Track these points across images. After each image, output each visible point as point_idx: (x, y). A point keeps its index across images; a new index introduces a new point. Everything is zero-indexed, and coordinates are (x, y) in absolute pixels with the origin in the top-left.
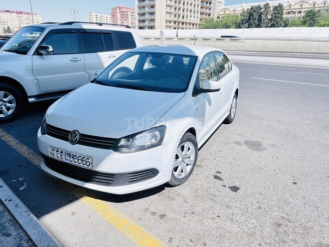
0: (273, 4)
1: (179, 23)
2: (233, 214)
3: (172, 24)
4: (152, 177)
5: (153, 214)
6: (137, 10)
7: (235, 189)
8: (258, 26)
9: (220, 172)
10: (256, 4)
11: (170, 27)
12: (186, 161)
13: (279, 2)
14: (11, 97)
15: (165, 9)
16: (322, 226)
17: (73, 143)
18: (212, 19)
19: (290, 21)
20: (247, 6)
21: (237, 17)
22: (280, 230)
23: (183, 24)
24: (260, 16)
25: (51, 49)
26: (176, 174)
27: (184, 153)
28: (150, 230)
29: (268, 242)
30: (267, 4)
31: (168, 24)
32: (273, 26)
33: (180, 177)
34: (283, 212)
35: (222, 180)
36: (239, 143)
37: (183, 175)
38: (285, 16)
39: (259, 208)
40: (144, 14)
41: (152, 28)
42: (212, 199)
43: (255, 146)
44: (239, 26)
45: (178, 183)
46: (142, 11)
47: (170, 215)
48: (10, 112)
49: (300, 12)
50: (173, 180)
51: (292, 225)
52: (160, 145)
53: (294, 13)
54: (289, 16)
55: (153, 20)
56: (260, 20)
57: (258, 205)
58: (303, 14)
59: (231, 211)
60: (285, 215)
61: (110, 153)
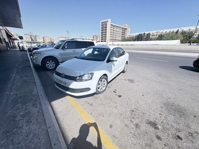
0: (146, 33)
1: (114, 40)
2: (117, 106)
3: (112, 40)
4: (88, 91)
5: (88, 103)
6: (101, 36)
7: (120, 96)
8: (141, 40)
9: (116, 90)
10: (141, 33)
11: (111, 41)
12: (103, 85)
13: (149, 32)
14: (54, 62)
15: (110, 35)
16: (150, 113)
17: (62, 77)
18: (125, 38)
19: (153, 39)
20: (137, 34)
21: (134, 37)
22: (133, 113)
23: (115, 40)
24: (142, 37)
25: (66, 47)
26: (99, 90)
27: (102, 83)
28: (85, 109)
29: (127, 117)
30: (145, 33)
31: (111, 40)
32: (146, 40)
33: (100, 91)
34: (136, 106)
35: (116, 93)
36: (126, 80)
37: (102, 90)
38: (151, 37)
39: (127, 104)
40: (103, 37)
41: (105, 41)
42: (110, 100)
43: (131, 81)
44: (134, 40)
45: (99, 93)
46: (102, 36)
47: (94, 104)
48: (53, 67)
49: (156, 36)
50: (97, 92)
51: (138, 111)
52: (91, 79)
53: (154, 36)
54: (152, 37)
55: (106, 39)
56: (142, 38)
57: (127, 103)
58: (157, 36)
59: (116, 104)
60: (136, 107)
61: (73, 82)
